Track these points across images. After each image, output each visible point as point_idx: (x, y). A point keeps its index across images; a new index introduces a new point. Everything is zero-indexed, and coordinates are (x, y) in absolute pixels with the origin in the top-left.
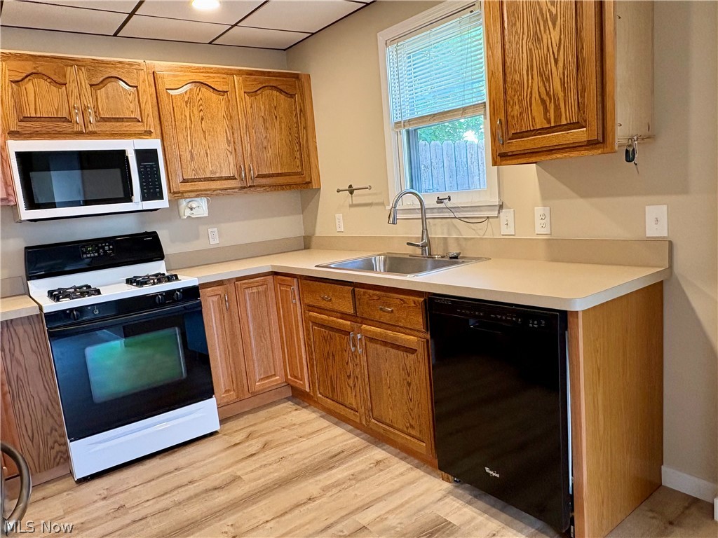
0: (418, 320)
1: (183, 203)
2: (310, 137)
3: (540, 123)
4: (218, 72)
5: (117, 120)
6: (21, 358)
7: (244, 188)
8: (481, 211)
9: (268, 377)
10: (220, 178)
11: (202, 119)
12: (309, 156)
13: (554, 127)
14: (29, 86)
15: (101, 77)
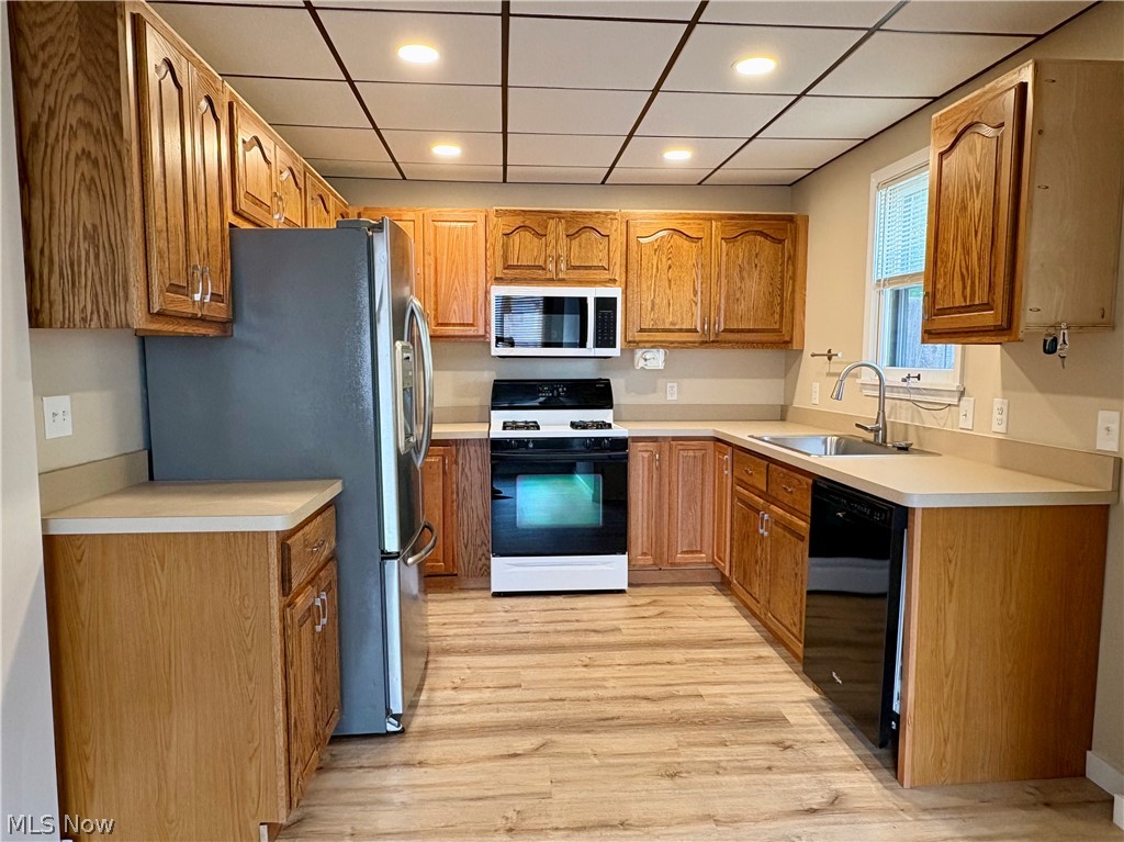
0: (806, 505)
1: (639, 353)
2: (797, 288)
3: (959, 302)
4: (696, 217)
5: (586, 268)
6: (469, 474)
7: (706, 342)
8: (942, 396)
9: (692, 552)
10: (681, 330)
11: (670, 267)
12: (792, 311)
13: (970, 306)
14: (516, 237)
15: (579, 226)
